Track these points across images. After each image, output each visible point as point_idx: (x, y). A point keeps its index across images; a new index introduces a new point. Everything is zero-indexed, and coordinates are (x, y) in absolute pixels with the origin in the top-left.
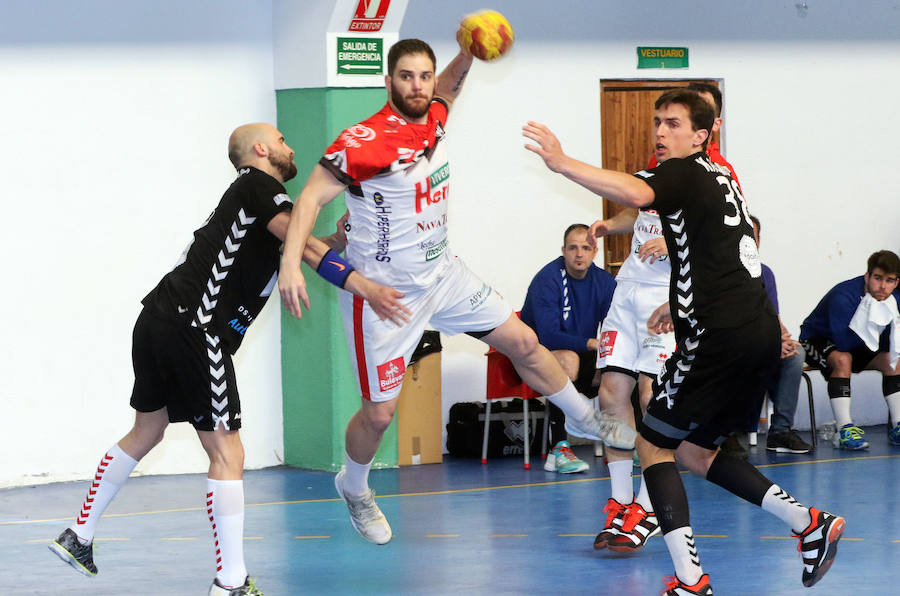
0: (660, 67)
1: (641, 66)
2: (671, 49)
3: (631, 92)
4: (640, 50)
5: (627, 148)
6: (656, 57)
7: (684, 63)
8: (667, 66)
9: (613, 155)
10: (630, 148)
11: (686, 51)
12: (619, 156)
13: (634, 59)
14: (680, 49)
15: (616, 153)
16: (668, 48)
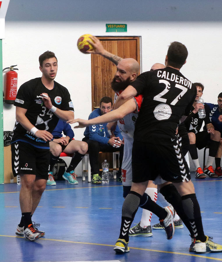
0: (115, 31)
1: (107, 31)
2: (120, 24)
3: (104, 41)
4: (107, 25)
5: (102, 63)
6: (114, 28)
7: (125, 30)
8: (118, 31)
9: (96, 65)
10: (104, 63)
11: (126, 25)
12: (99, 66)
13: (105, 29)
14: (123, 24)
15: (98, 65)
16: (118, 24)
